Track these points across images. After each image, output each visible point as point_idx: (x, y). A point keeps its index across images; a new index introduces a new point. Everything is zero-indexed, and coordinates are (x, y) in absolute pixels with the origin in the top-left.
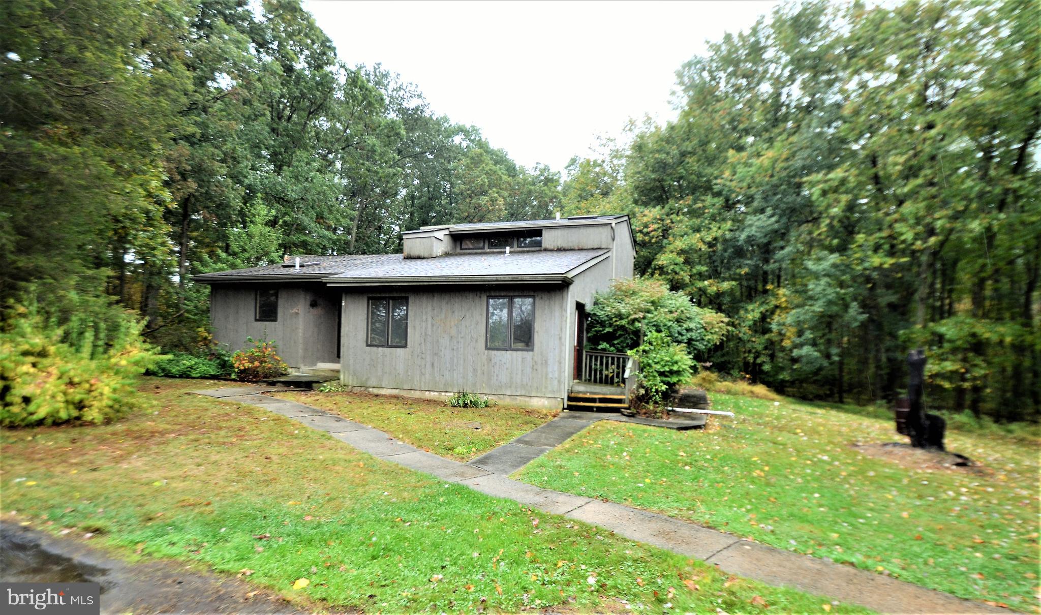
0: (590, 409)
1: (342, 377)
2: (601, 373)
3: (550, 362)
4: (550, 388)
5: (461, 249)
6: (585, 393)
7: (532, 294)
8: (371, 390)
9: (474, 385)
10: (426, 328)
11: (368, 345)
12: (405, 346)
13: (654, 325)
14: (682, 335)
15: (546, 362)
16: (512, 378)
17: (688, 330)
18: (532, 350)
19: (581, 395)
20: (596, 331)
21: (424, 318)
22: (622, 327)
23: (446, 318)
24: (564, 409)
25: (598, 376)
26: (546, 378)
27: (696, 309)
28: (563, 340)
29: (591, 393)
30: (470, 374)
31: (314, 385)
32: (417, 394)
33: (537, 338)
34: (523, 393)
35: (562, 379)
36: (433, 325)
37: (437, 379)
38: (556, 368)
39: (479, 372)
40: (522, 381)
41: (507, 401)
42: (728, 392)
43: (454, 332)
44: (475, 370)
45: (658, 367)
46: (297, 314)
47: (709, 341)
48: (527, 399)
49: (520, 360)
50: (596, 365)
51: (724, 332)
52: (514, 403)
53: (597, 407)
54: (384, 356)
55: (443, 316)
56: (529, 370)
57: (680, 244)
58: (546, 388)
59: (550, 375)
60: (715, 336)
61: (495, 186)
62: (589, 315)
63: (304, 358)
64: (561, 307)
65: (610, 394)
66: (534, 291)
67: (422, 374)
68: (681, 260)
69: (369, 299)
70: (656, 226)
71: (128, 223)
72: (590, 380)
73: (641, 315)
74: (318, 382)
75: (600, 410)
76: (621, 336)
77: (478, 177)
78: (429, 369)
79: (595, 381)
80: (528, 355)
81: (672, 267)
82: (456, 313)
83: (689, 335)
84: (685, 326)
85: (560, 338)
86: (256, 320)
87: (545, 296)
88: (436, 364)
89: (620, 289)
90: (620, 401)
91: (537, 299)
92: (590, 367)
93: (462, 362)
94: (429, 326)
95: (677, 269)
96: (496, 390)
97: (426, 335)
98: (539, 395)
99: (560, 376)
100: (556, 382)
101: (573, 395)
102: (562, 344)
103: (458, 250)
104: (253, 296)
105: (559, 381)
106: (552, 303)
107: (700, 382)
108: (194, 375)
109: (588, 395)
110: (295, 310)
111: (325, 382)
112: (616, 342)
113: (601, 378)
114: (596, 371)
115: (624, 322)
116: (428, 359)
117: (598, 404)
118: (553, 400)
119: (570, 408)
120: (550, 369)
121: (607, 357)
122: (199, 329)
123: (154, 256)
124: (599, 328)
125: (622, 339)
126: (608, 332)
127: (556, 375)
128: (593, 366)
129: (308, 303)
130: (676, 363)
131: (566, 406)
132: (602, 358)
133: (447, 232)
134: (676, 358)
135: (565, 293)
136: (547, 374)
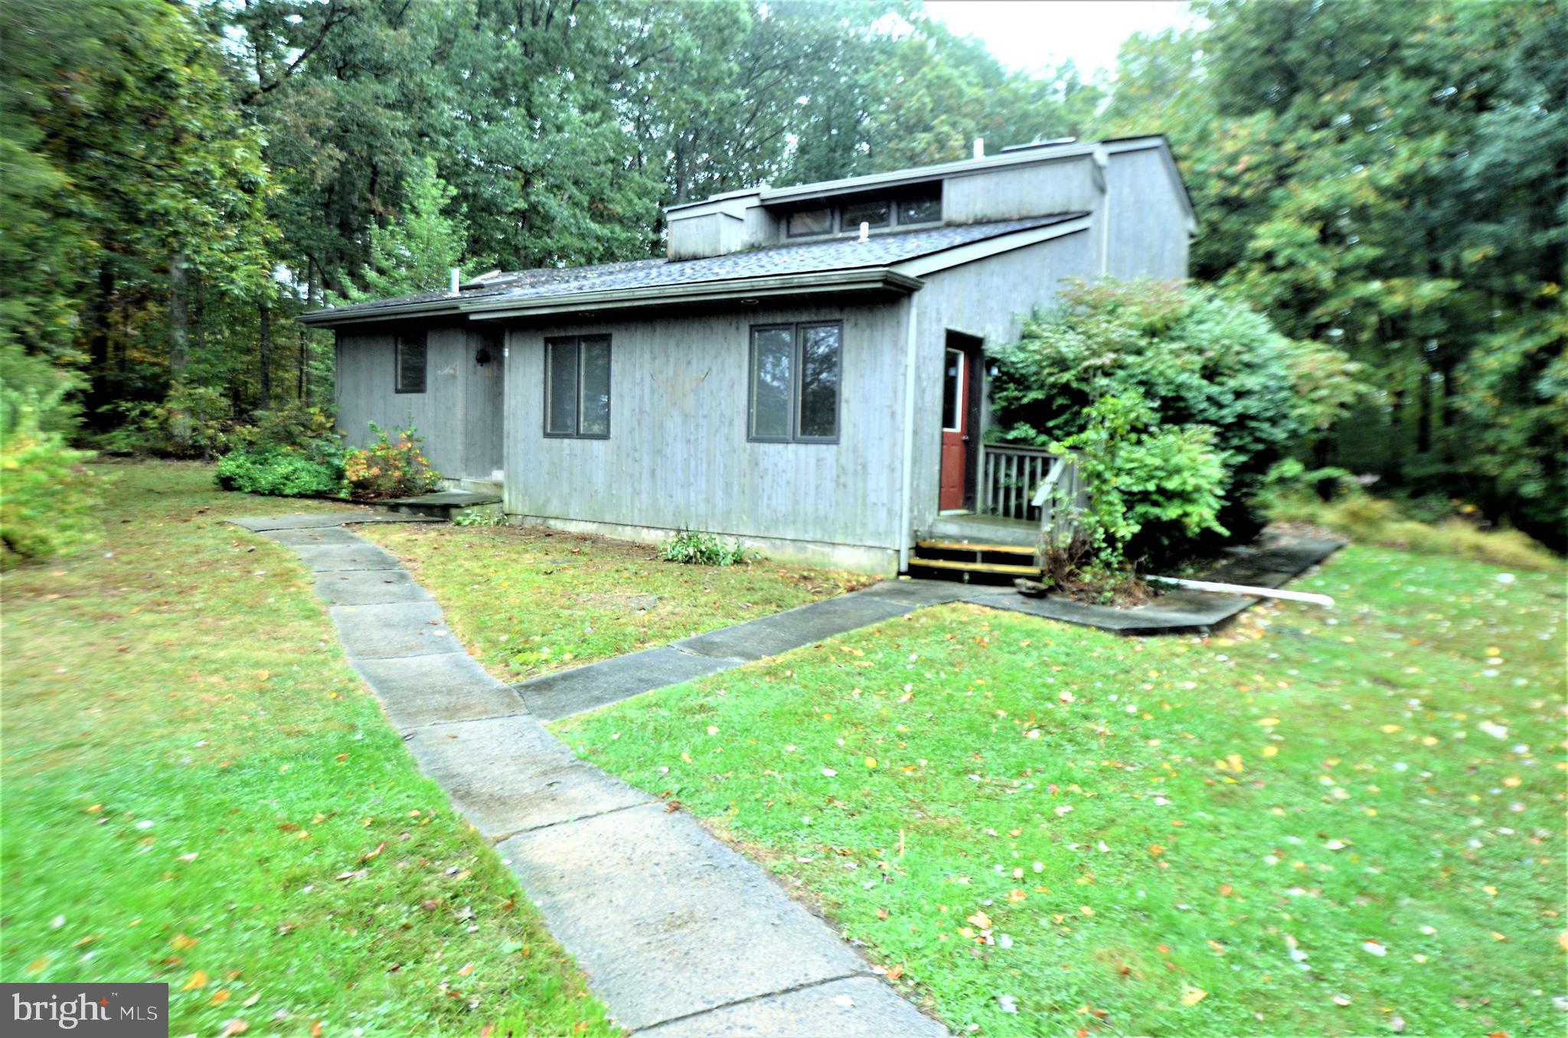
0: (955, 576)
1: (506, 497)
2: (1019, 495)
3: (873, 467)
4: (871, 527)
5: (789, 236)
6: (958, 540)
7: (837, 316)
8: (552, 522)
9: (727, 514)
10: (642, 398)
11: (546, 435)
12: (605, 436)
13: (1141, 383)
14: (1220, 406)
15: (864, 467)
16: (796, 503)
17: (1239, 394)
18: (836, 442)
19: (946, 545)
20: (1007, 399)
21: (638, 376)
22: (1065, 389)
23: (676, 375)
24: (900, 573)
25: (1013, 502)
26: (864, 504)
27: (1279, 342)
28: (899, 417)
29: (973, 540)
30: (720, 494)
31: (453, 511)
32: (627, 534)
33: (849, 413)
34: (819, 537)
35: (897, 507)
36: (653, 391)
37: (661, 502)
38: (884, 482)
39: (736, 488)
40: (817, 510)
41: (788, 554)
42: (1415, 548)
43: (690, 404)
44: (728, 486)
45: (1124, 481)
46: (454, 377)
47: (1302, 420)
48: (827, 549)
49: (812, 462)
50: (1007, 476)
51: (1348, 399)
52: (802, 556)
53: (972, 573)
54: (573, 455)
55: (671, 373)
56: (829, 485)
57: (1312, 197)
58: (864, 525)
59: (872, 498)
60: (1319, 409)
61: (948, 111)
62: (992, 362)
63: (467, 461)
64: (895, 344)
65: (1013, 544)
66: (842, 309)
67: (636, 493)
68: (1311, 232)
69: (547, 341)
70: (1254, 159)
71: (183, 226)
72: (994, 510)
73: (1108, 358)
74: (457, 506)
75: (978, 578)
76: (1062, 409)
77: (912, 94)
78: (646, 484)
79: (1006, 513)
80: (827, 452)
81: (1287, 252)
82: (694, 365)
83: (1239, 406)
84: (1232, 383)
85: (893, 415)
86: (397, 391)
87: (863, 319)
88: (658, 473)
89: (1079, 302)
90: (1027, 560)
91: (847, 328)
92: (996, 481)
93: (705, 466)
94: (647, 391)
95: (1301, 256)
96: (767, 529)
97: (641, 412)
98: (849, 541)
99: (891, 500)
100: (883, 514)
101: (926, 544)
102: (895, 428)
103: (784, 240)
104: (392, 346)
105: (890, 512)
106: (878, 334)
107: (1345, 521)
108: (287, 491)
109: (965, 545)
110: (448, 371)
111: (468, 506)
112: (1051, 424)
113: (1019, 507)
114: (1007, 490)
115: (1066, 377)
116: (646, 462)
117: (979, 566)
118: (879, 554)
119: (914, 572)
120: (872, 484)
121: (1033, 459)
122: (312, 410)
123: (232, 282)
124: (1012, 391)
125: (1066, 416)
126: (1036, 401)
127: (885, 499)
128: (1002, 479)
129: (473, 354)
130: (1178, 471)
131: (904, 568)
132: (1021, 460)
133: (755, 202)
134: (1177, 460)
135: (903, 312)
136: (865, 496)
